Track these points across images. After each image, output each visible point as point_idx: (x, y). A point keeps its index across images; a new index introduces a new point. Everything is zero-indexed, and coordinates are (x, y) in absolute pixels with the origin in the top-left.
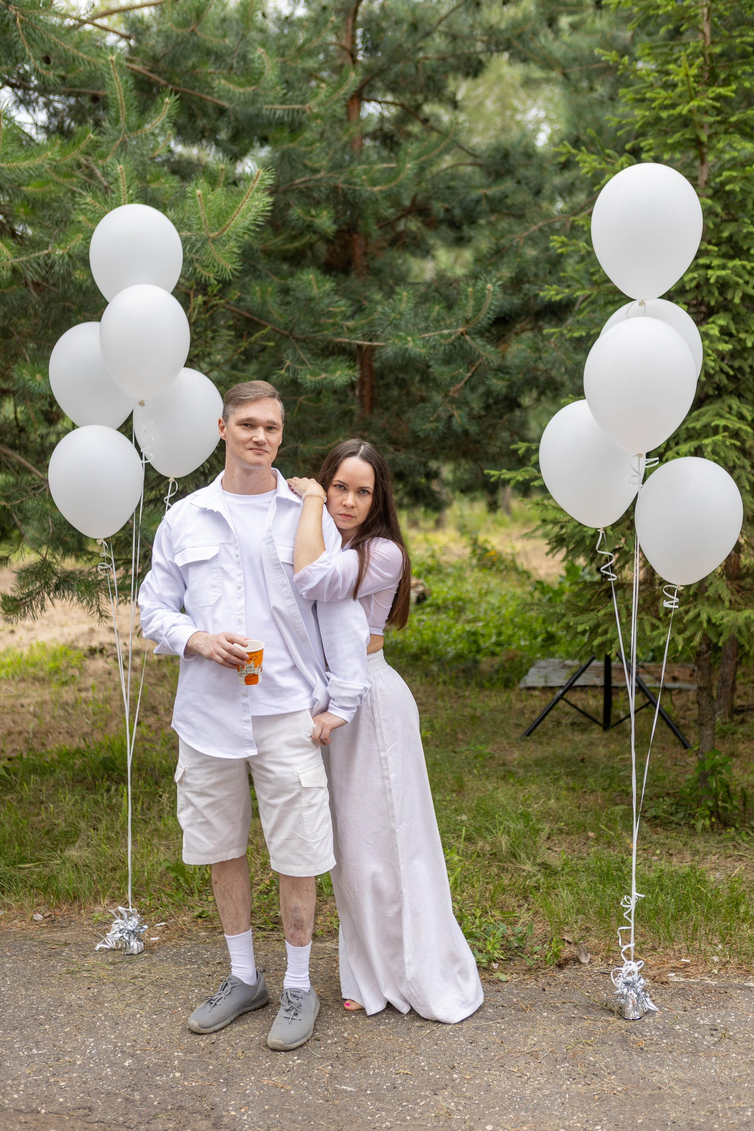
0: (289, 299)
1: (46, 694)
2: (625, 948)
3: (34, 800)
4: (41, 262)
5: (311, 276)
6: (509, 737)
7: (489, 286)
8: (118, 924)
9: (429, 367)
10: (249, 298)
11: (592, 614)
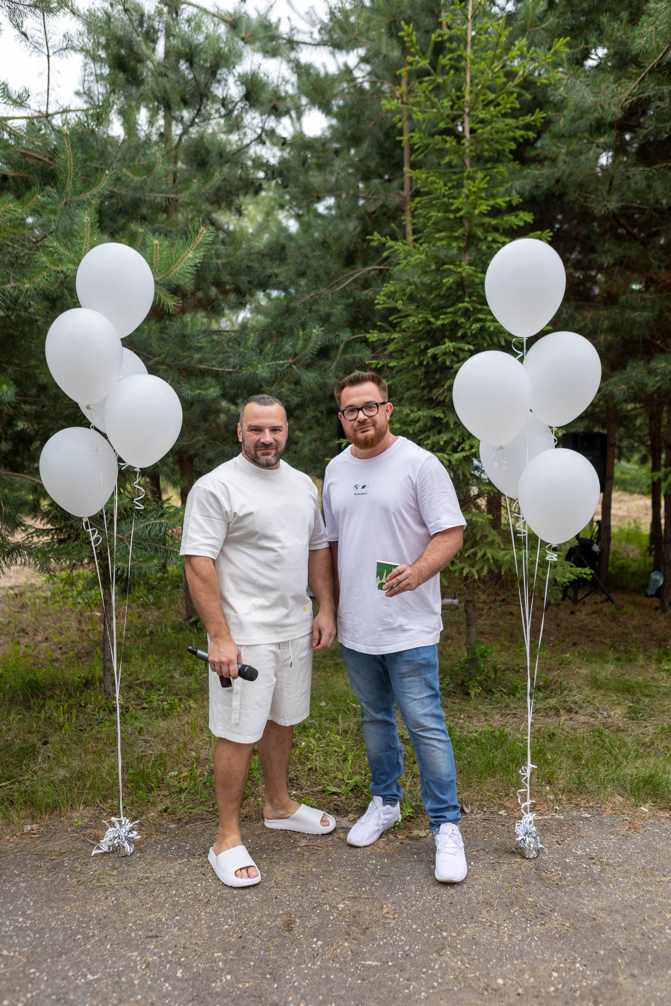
2: (523, 805)
7: (314, 330)
8: (112, 832)
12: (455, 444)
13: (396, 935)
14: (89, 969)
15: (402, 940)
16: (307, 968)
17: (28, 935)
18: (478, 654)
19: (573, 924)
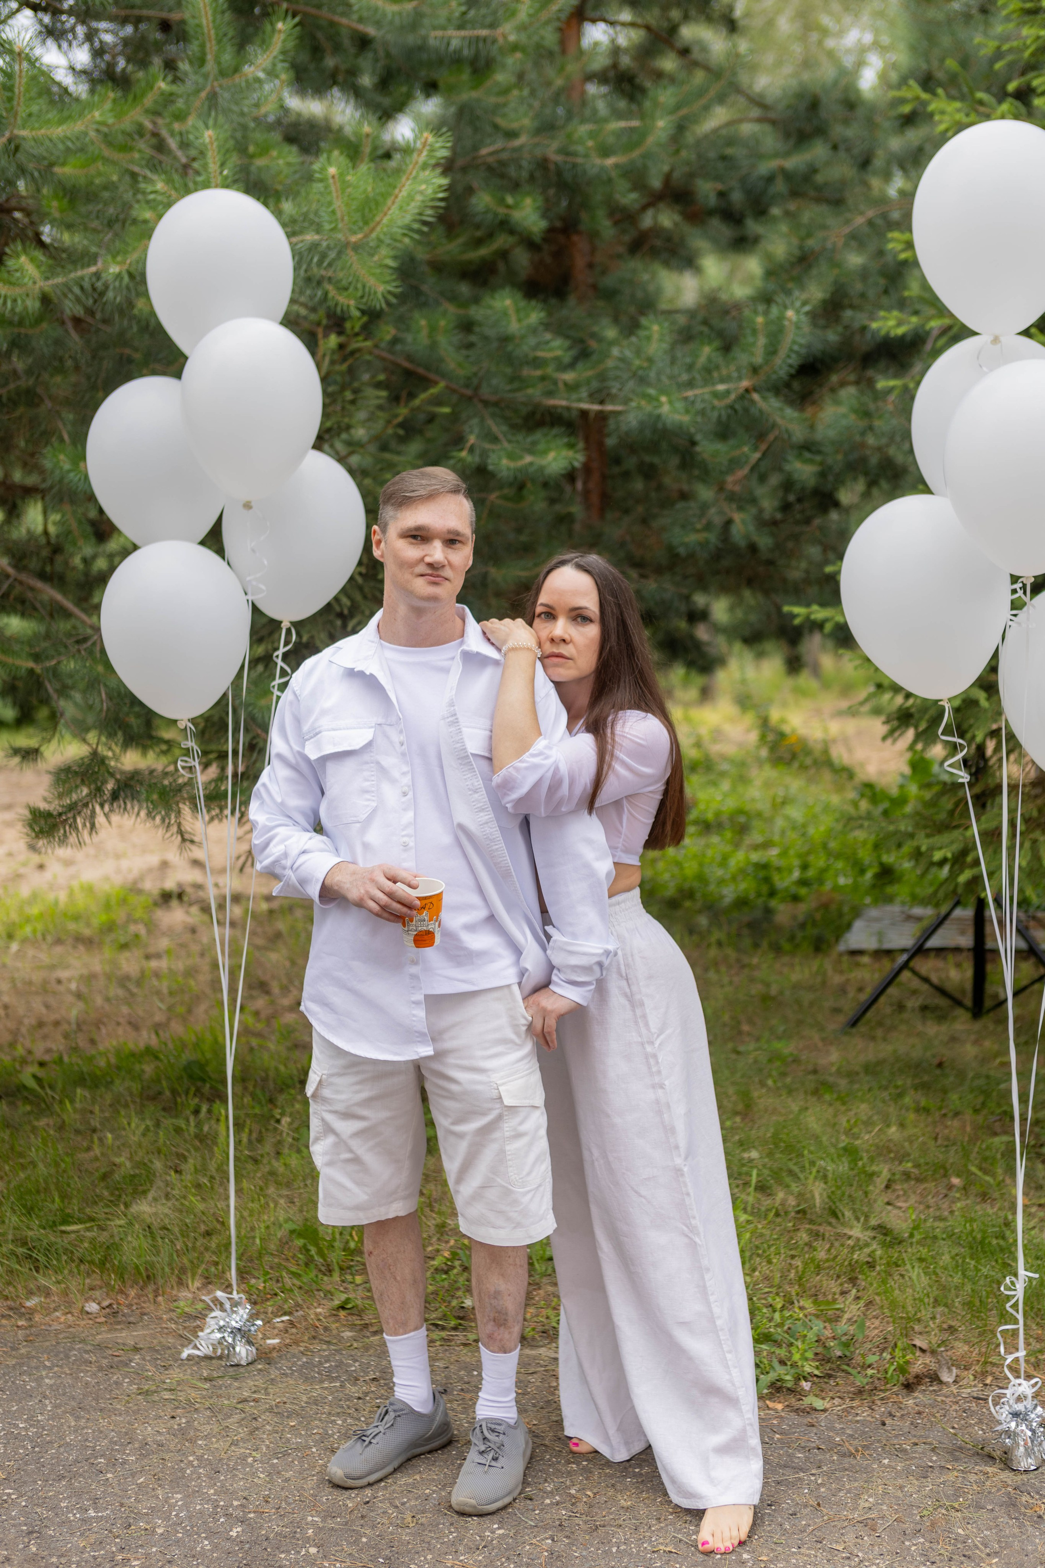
0: (473, 338)
1: (96, 963)
2: (1010, 1359)
3: (82, 1128)
4: (87, 285)
5: (508, 302)
6: (822, 1029)
7: (790, 313)
8: (215, 1319)
9: (693, 443)
10: (409, 338)
11: (956, 834)
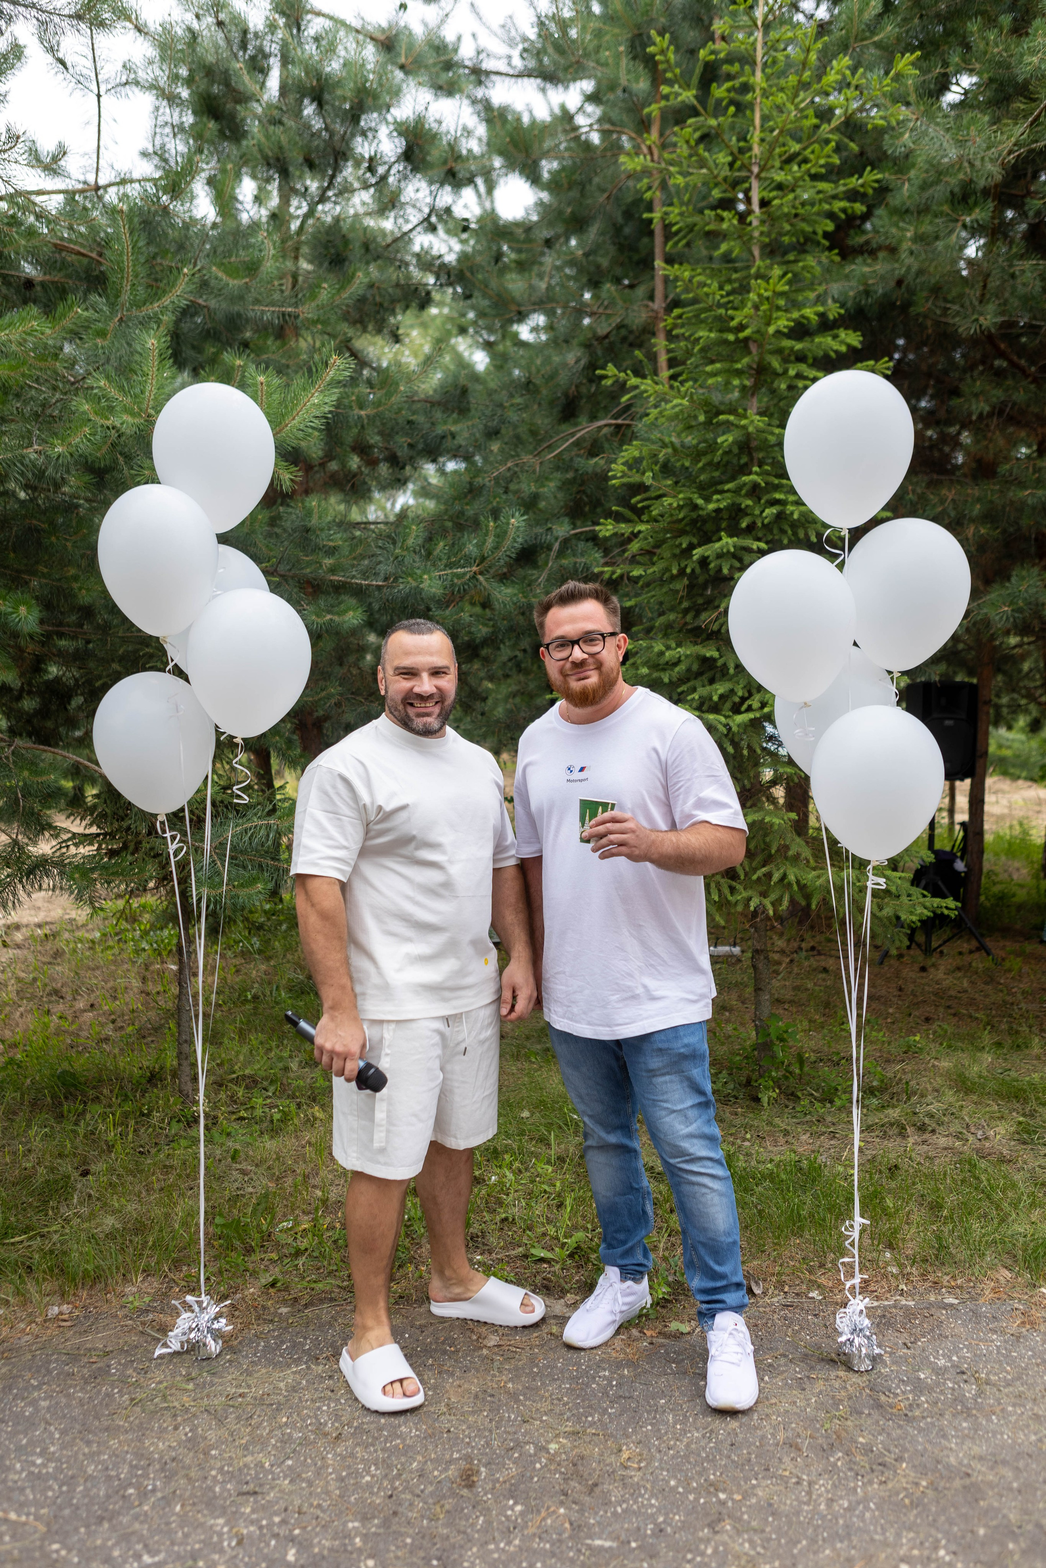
2: (849, 1284)
7: (513, 520)
12: (737, 700)
13: (642, 1496)
14: (146, 1546)
15: (652, 1506)
16: (498, 1549)
17: (50, 1488)
18: (773, 1037)
19: (932, 1483)
